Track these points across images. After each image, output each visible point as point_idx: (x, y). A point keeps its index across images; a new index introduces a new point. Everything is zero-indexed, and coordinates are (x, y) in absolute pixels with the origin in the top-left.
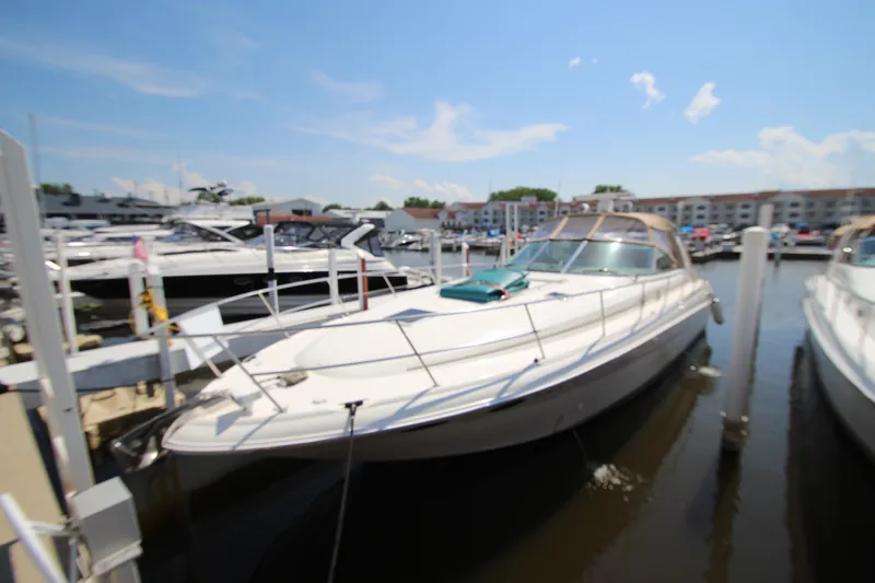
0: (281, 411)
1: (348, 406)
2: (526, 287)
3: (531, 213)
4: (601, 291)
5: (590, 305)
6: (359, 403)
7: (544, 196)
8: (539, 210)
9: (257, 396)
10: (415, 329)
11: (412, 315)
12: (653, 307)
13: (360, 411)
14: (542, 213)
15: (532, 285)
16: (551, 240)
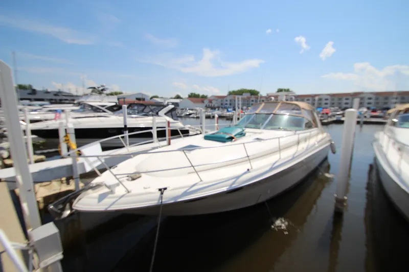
0: (129, 192)
1: (160, 190)
2: (244, 135)
3: (248, 101)
4: (279, 138)
5: (274, 144)
6: (165, 189)
7: (254, 93)
8: (251, 99)
9: (118, 185)
10: (192, 154)
11: (191, 148)
12: (303, 146)
13: (165, 193)
14: (253, 101)
15: (247, 134)
16: (256, 114)
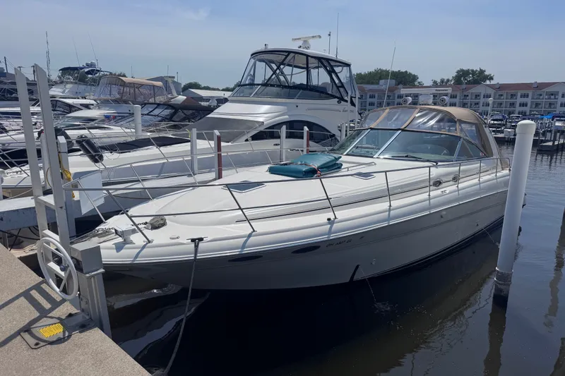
0: (149, 242)
1: (193, 240)
2: (340, 168)
4: (386, 172)
6: (201, 239)
13: (201, 245)
15: (344, 165)
16: (372, 129)
